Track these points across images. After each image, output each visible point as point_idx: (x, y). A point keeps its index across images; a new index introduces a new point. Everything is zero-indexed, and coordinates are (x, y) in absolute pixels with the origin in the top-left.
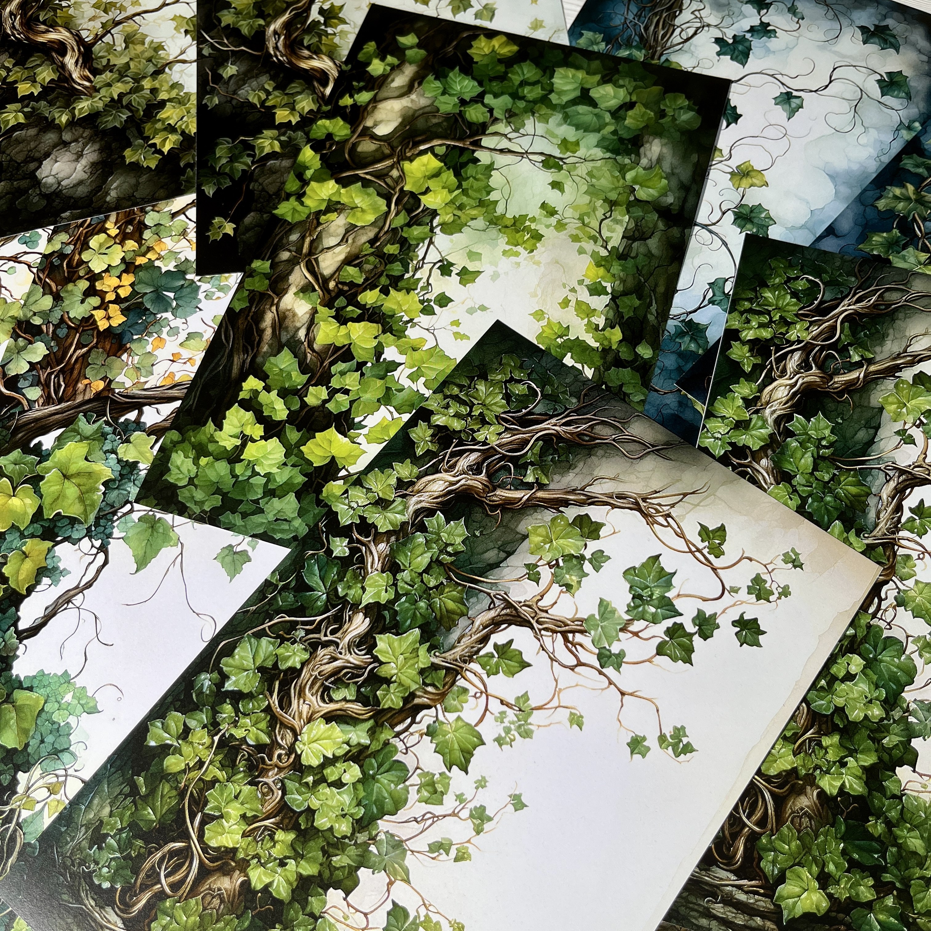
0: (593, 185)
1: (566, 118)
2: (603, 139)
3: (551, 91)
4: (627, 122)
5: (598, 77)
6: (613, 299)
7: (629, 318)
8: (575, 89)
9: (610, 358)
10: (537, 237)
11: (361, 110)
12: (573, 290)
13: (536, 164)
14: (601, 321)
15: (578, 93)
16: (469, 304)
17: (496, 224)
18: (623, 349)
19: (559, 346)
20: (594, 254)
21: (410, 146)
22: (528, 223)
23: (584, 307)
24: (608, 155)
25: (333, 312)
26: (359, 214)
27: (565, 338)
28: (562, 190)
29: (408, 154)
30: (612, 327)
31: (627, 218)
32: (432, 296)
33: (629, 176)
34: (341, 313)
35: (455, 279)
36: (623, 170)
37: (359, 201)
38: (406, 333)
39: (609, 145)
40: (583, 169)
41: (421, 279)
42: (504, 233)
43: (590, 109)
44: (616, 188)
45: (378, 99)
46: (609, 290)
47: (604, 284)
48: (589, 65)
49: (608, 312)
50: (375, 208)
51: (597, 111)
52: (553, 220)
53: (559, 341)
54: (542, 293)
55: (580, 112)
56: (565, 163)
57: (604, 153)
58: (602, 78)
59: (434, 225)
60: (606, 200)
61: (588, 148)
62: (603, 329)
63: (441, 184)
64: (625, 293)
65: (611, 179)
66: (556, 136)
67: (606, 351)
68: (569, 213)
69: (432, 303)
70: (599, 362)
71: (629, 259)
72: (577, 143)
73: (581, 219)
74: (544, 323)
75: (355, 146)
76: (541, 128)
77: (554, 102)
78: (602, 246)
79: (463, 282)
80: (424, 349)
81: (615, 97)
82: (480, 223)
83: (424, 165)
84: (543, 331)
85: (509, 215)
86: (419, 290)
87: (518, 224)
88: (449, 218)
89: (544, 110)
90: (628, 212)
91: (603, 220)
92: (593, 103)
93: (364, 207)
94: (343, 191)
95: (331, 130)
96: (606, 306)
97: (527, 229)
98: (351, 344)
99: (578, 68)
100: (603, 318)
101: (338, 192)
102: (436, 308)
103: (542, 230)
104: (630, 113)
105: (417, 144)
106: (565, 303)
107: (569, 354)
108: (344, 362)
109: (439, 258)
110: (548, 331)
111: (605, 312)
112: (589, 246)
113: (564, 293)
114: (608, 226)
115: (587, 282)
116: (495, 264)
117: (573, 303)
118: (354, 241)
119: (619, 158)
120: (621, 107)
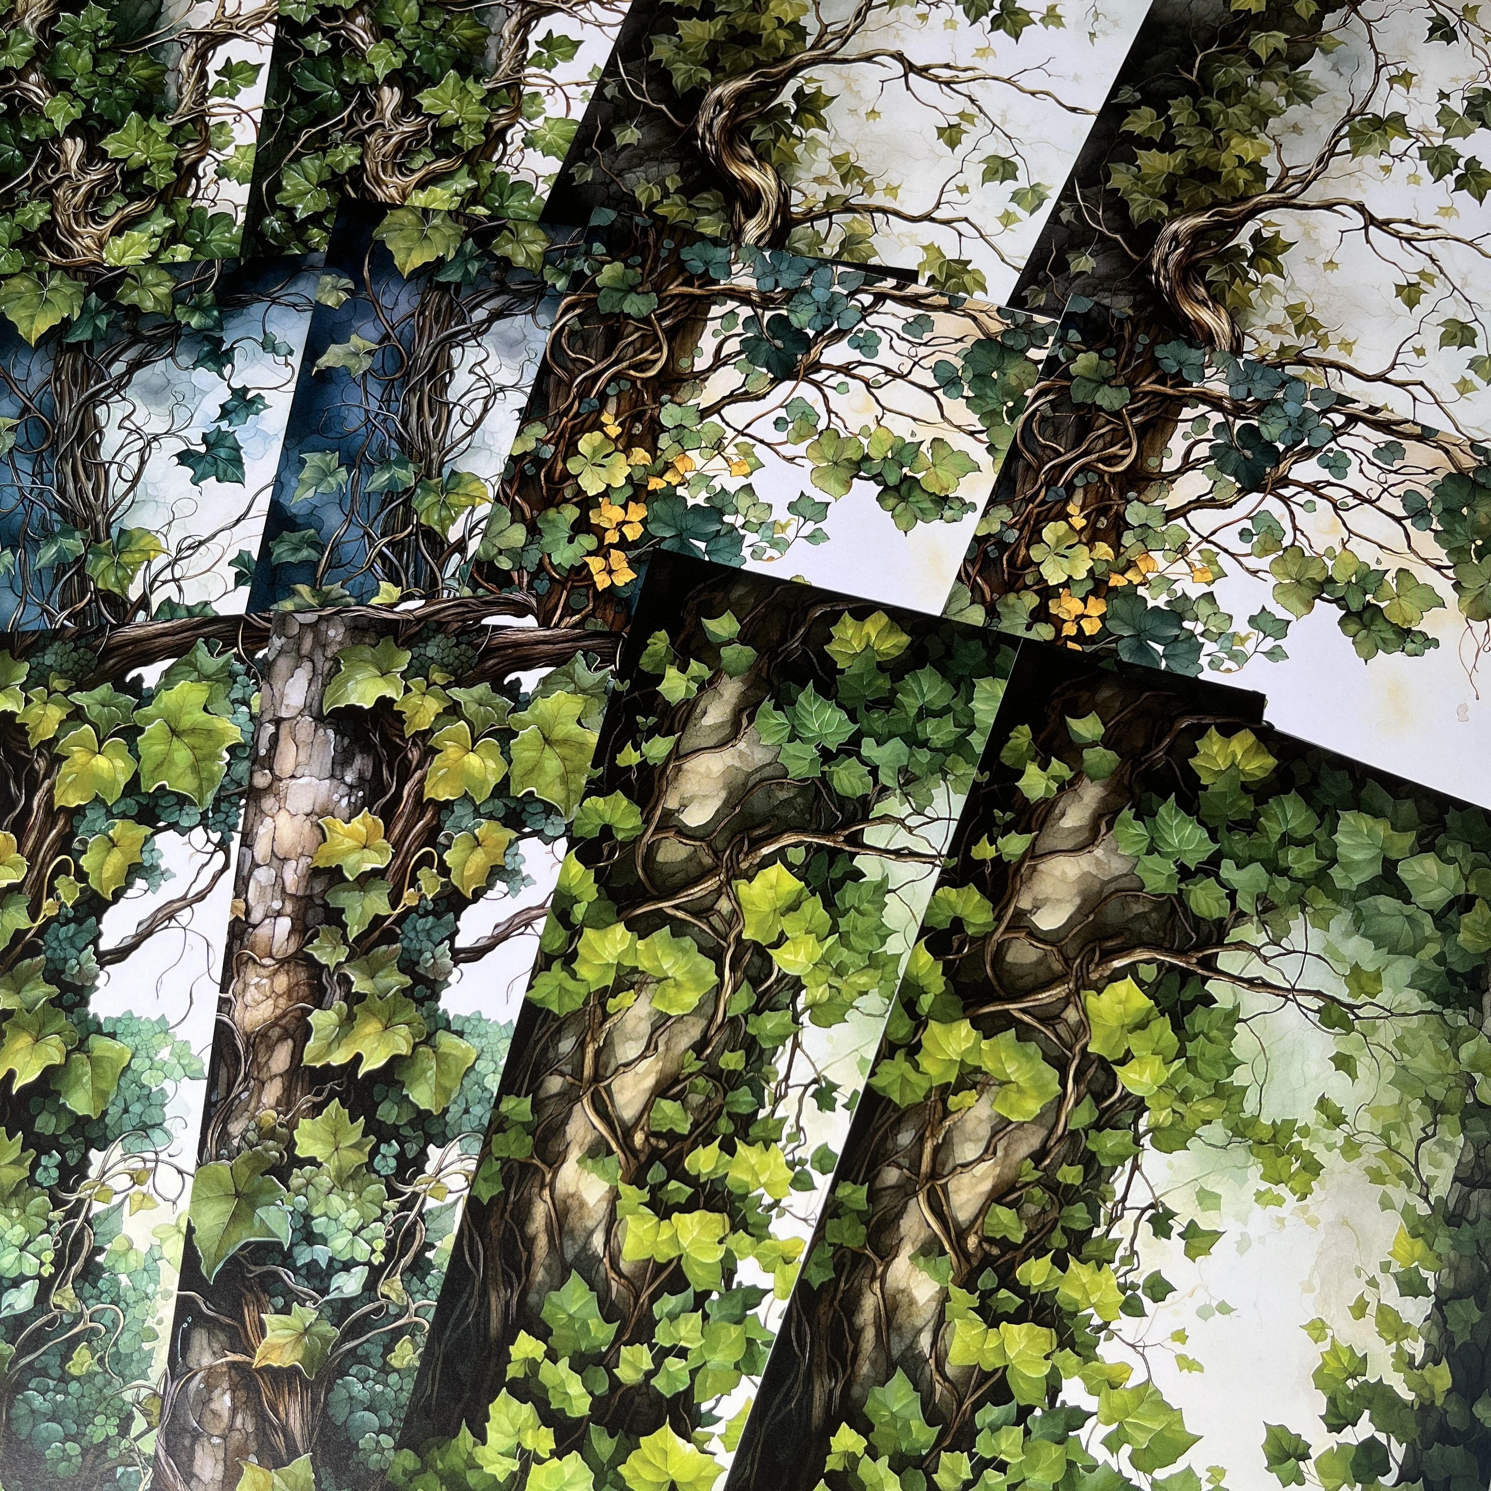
0: (1404, 1067)
1: (1360, 923)
2: (1421, 971)
3: (1334, 861)
4: (1461, 937)
5: (1410, 838)
6: (1439, 1305)
7: (1465, 1344)
8: (1371, 861)
9: (1432, 1424)
10: (1313, 1168)
11: (1011, 871)
12: (1373, 1283)
13: (1309, 1014)
14: (1417, 1348)
15: (1377, 869)
16: (1201, 1299)
17: (1243, 1136)
18: (1453, 1408)
19: (1352, 1395)
20: (1408, 1211)
21: (1096, 959)
22: (1296, 1138)
23: (1390, 1318)
24: (1430, 1005)
25: (974, 1300)
26: (1013, 1096)
27: (1361, 1379)
28: (1353, 1075)
29: (1094, 976)
30: (1437, 1363)
31: (1460, 1140)
32: (1138, 1278)
33: (1466, 1051)
34: (989, 1301)
35: (1176, 1244)
36: (1455, 1039)
37: (1013, 1069)
38: (1098, 1350)
39: (1432, 984)
40: (1387, 1032)
41: (1121, 1240)
42: (1257, 1156)
43: (1397, 904)
44: (1443, 1077)
45: (1039, 852)
46: (1432, 1286)
47: (1425, 1273)
48: (1395, 809)
49: (1429, 1331)
50: (1040, 1087)
51: (1409, 910)
52: (1338, 1136)
53: (1351, 1384)
54: (1322, 1284)
55: (1383, 909)
56: (1358, 1017)
57: (1423, 1001)
58: (1419, 838)
59: (1141, 1129)
60: (1427, 1100)
61: (1397, 991)
62: (1422, 1366)
63: (1152, 1045)
64: (1457, 1295)
65: (1433, 1056)
66: (1341, 959)
67: (1426, 1408)
68: (1365, 1122)
69: (1139, 1292)
70: (1413, 1430)
71: (1465, 1224)
72: (1377, 977)
73: (1385, 1136)
74: (1325, 1345)
75: (1001, 949)
76: (1317, 940)
77: (1339, 885)
78: (1420, 1195)
79: (1192, 1253)
80: (1129, 1385)
81: (1440, 884)
82: (1217, 1132)
83: (1120, 1002)
84: (1324, 1364)
85: (1265, 1120)
86: (1117, 1263)
87: (1279, 1137)
88: (1164, 1117)
89: (1323, 902)
90: (1464, 1128)
91: (1422, 1140)
92: (1403, 893)
93: (1022, 1081)
94: (985, 1045)
95: (959, 912)
96: (1427, 1318)
97: (1295, 1150)
98: (1006, 1367)
99: (1377, 814)
100: (1422, 1341)
101: (976, 1049)
102: (1147, 1302)
103: (1321, 1156)
104: (1466, 919)
105: (1108, 955)
106: (1359, 1309)
107: (1367, 1413)
108: (996, 1404)
109: (1150, 1200)
110: (1333, 1364)
111: (1424, 1331)
112: (1399, 1194)
113: (1356, 1288)
114: (1430, 1152)
115: (1396, 1268)
116: (1242, 1218)
117: (1372, 1309)
118: (1006, 1155)
119: (1448, 1012)
120: (1451, 905)
